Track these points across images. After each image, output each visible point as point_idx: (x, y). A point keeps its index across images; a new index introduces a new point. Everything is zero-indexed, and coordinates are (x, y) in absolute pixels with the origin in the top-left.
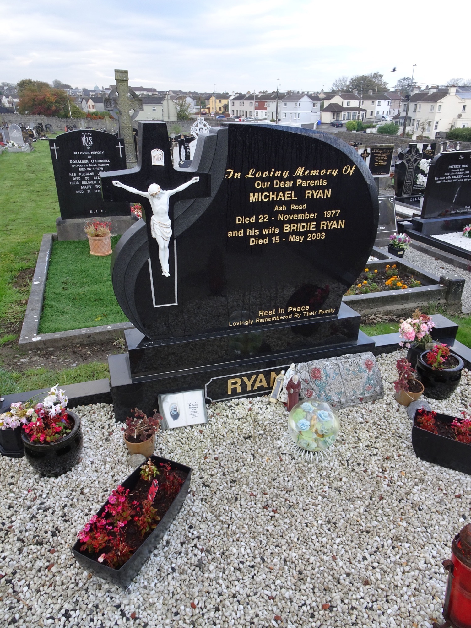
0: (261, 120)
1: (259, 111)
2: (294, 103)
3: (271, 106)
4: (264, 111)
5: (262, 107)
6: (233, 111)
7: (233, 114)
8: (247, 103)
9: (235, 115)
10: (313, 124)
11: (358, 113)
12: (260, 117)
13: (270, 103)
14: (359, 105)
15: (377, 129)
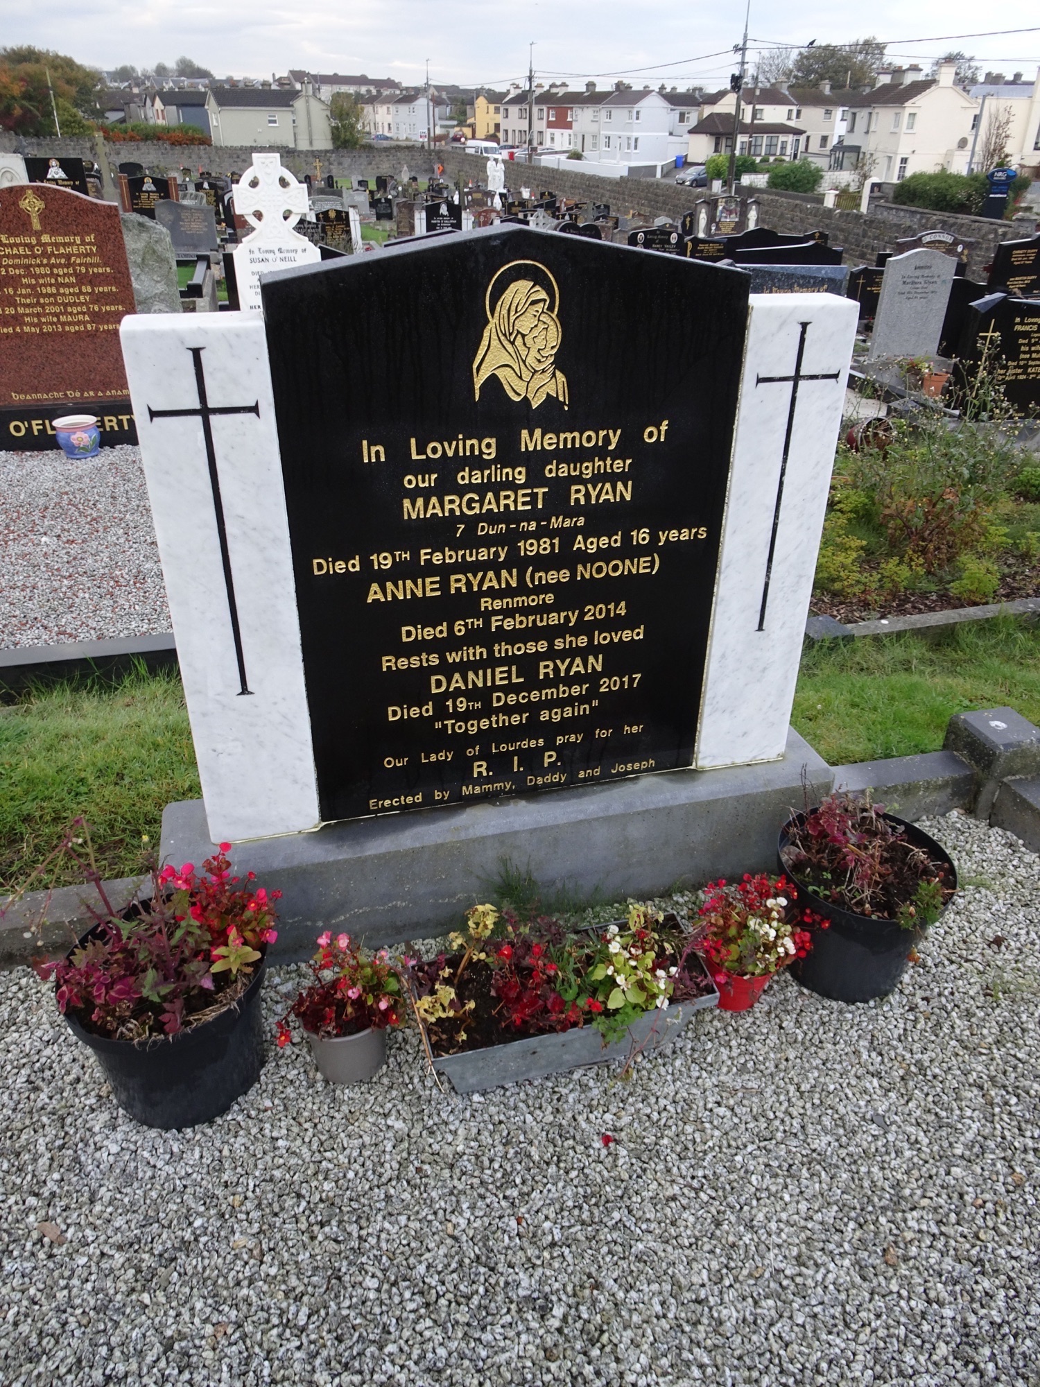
0: (556, 153)
1: (557, 132)
2: (626, 111)
3: (583, 118)
5: (562, 122)
6: (506, 131)
7: (506, 140)
9: (510, 143)
10: (655, 167)
11: (782, 138)
12: (557, 148)
13: (579, 111)
14: (789, 119)
15: (767, 176)
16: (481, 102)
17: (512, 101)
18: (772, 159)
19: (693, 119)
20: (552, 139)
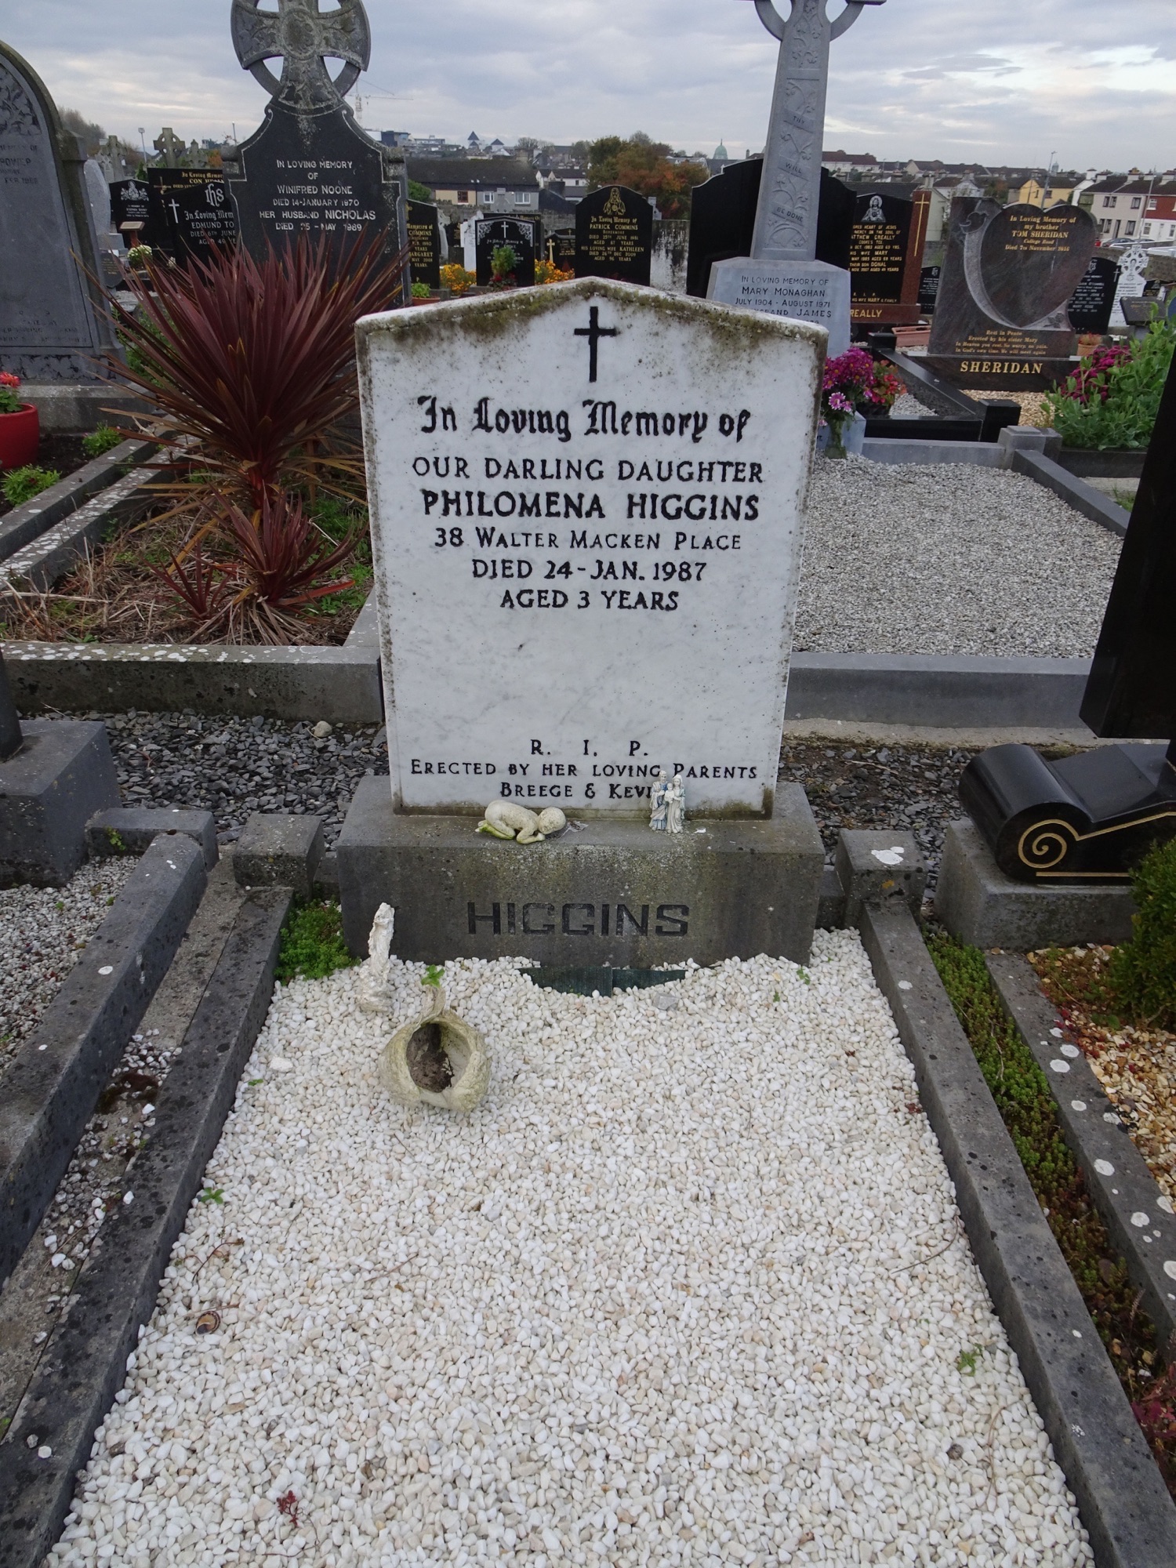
0: (1155, 245)
4: (1169, 223)
5: (1164, 211)
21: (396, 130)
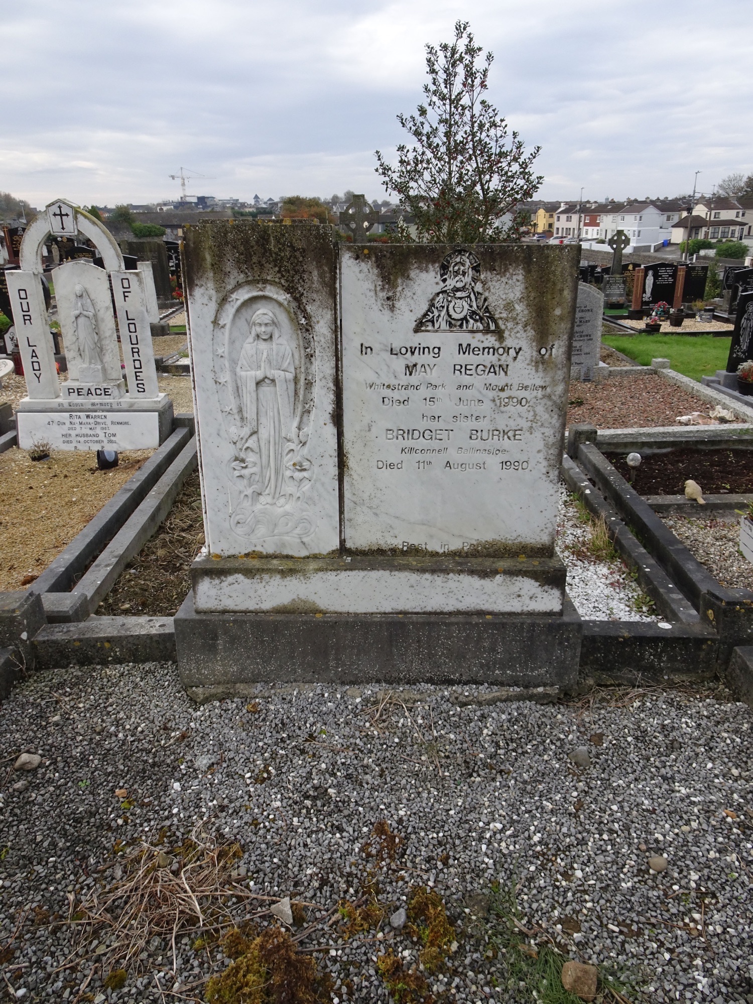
0: (590, 240)
1: (590, 228)
2: (633, 217)
3: (606, 220)
4: (596, 228)
5: (594, 223)
6: (558, 229)
7: (557, 233)
8: (575, 217)
9: (560, 235)
10: (650, 246)
11: (732, 228)
12: (589, 237)
13: (605, 217)
14: (737, 217)
15: (715, 251)
16: (541, 212)
17: (563, 212)
18: (724, 240)
19: (676, 219)
20: (587, 233)
21: (206, 195)
